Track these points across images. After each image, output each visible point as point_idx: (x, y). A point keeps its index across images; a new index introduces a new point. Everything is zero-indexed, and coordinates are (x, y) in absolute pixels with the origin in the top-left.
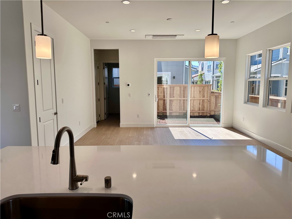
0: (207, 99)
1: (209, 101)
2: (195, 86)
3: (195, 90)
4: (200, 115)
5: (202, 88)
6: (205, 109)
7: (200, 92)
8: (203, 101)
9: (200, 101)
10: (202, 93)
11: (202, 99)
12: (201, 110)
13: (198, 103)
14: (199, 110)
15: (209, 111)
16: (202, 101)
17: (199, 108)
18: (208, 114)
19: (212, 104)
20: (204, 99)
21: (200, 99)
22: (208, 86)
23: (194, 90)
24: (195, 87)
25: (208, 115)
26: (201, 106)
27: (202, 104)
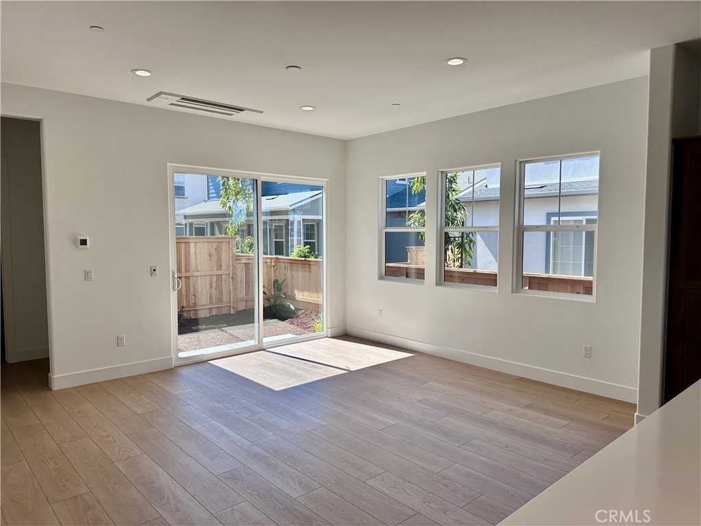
0: (227, 272)
1: (232, 278)
2: (198, 240)
3: (198, 251)
4: (214, 313)
5: (215, 246)
6: (224, 297)
7: (210, 255)
8: (219, 277)
9: (211, 280)
10: (214, 258)
11: (216, 272)
12: (214, 302)
13: (208, 283)
14: (211, 303)
15: (233, 302)
16: (215, 279)
17: (210, 297)
18: (232, 309)
19: (239, 285)
20: (219, 272)
21: (211, 273)
22: (228, 240)
23: (196, 250)
24: (198, 244)
25: (232, 313)
26: (213, 291)
27: (217, 285)
